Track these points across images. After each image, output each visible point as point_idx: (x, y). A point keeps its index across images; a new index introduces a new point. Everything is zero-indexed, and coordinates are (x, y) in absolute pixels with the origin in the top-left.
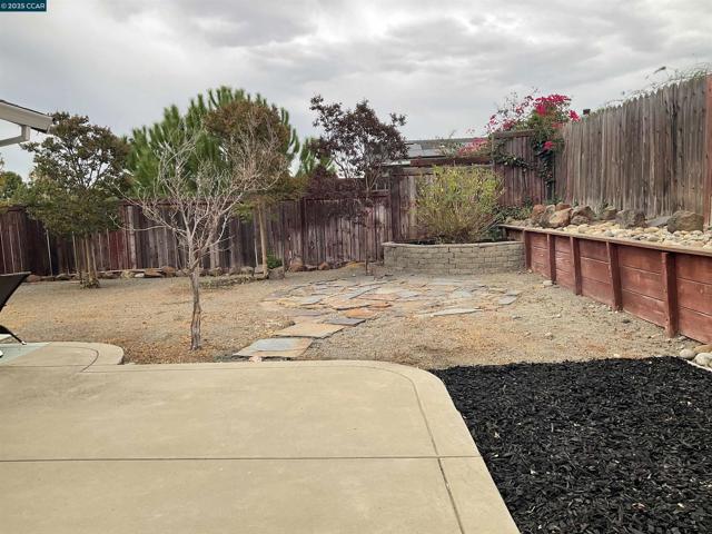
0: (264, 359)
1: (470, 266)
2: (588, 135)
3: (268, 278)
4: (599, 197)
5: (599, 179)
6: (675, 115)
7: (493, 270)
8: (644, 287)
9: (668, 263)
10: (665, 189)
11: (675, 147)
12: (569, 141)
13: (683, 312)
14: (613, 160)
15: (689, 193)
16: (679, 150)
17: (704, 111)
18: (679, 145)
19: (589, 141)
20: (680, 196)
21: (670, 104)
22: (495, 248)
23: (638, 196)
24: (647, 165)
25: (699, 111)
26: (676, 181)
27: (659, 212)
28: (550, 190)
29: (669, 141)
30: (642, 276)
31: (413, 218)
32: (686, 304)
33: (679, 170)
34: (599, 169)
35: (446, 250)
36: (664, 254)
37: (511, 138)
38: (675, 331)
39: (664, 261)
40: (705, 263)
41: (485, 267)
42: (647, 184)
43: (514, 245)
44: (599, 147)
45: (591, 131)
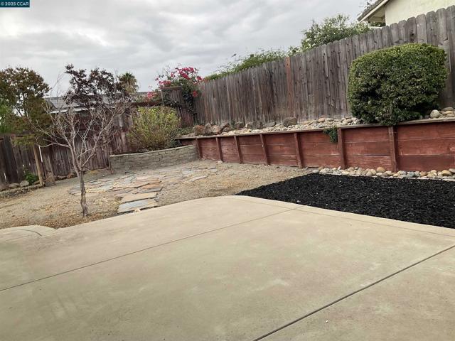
0: (141, 210)
1: (172, 161)
2: (217, 88)
3: (45, 186)
4: (229, 119)
5: (227, 110)
6: (271, 76)
7: (184, 162)
8: (283, 151)
9: (297, 138)
10: (269, 110)
11: (273, 91)
12: (203, 92)
13: (306, 157)
14: (235, 99)
15: (281, 111)
16: (275, 92)
17: (285, 74)
18: (274, 89)
19: (218, 91)
20: (277, 113)
21: (267, 71)
22: (183, 150)
23: (254, 114)
24: (257, 101)
25: (283, 74)
26: (274, 106)
27: (266, 121)
28: (194, 118)
29: (269, 88)
30: (281, 146)
31: (124, 140)
32: (307, 154)
33: (276, 101)
34: (227, 104)
35: (157, 154)
36: (295, 134)
37: (171, 91)
38: (303, 166)
39: (295, 137)
40: (315, 134)
41: (180, 161)
42: (258, 109)
43: (192, 147)
44: (226, 93)
45: (219, 86)
